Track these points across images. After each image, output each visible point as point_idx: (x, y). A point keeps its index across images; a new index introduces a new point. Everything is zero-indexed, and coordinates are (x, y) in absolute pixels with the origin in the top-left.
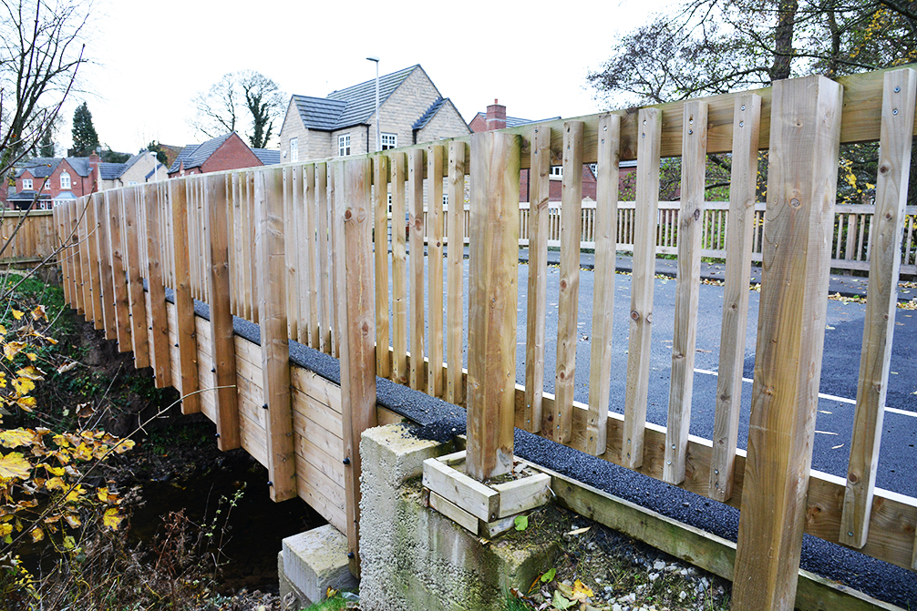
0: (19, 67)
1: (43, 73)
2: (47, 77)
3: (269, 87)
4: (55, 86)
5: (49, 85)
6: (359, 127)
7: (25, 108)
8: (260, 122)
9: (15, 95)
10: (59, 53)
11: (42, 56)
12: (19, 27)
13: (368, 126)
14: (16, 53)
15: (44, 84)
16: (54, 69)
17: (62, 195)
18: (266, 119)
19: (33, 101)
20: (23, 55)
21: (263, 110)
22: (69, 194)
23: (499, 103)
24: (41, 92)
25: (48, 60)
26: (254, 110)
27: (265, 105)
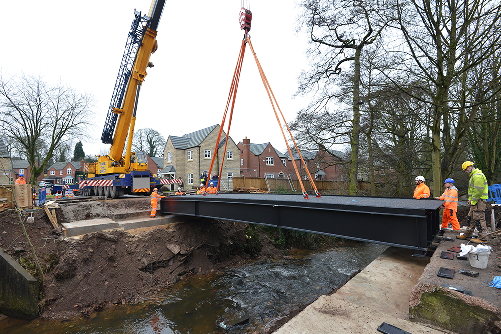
0: (55, 125)
1: (65, 127)
2: (66, 129)
3: (156, 135)
4: (68, 133)
5: (66, 132)
6: (196, 148)
7: (56, 141)
8: (152, 147)
9: (52, 137)
10: (72, 119)
11: (65, 121)
12: (57, 110)
13: (200, 147)
14: (54, 120)
15: (64, 132)
16: (69, 126)
17: (68, 177)
18: (155, 146)
19: (59, 138)
20: (57, 121)
21: (154, 143)
22: (70, 177)
23: (247, 138)
24: (63, 135)
25: (67, 122)
26: (150, 142)
27: (154, 141)
